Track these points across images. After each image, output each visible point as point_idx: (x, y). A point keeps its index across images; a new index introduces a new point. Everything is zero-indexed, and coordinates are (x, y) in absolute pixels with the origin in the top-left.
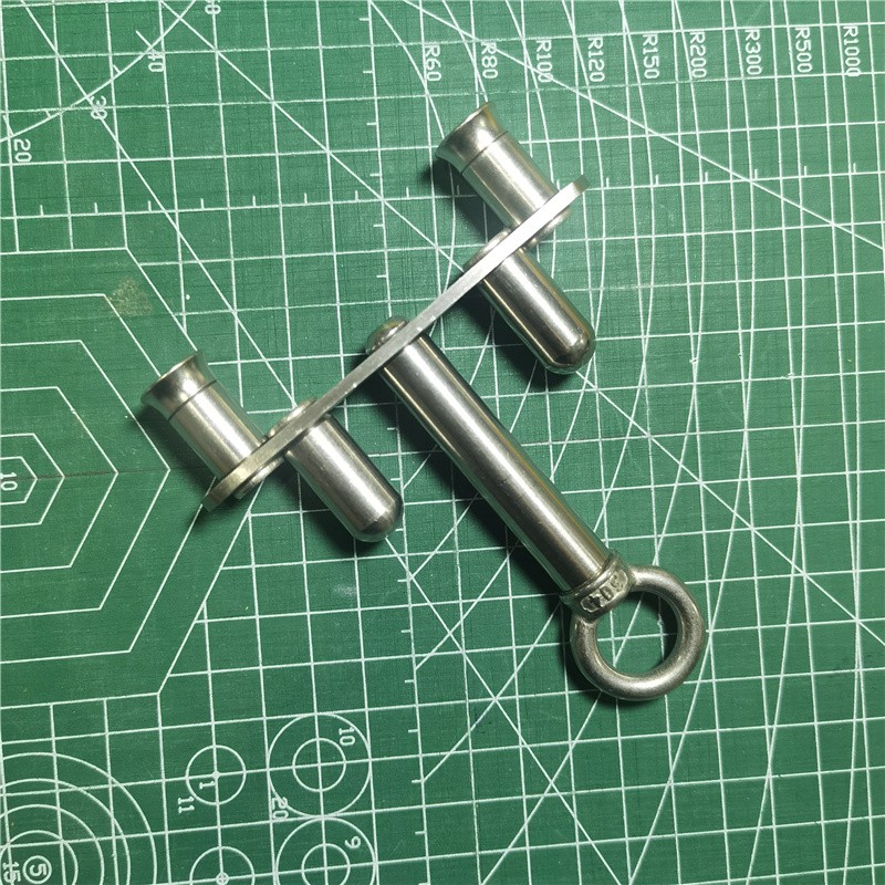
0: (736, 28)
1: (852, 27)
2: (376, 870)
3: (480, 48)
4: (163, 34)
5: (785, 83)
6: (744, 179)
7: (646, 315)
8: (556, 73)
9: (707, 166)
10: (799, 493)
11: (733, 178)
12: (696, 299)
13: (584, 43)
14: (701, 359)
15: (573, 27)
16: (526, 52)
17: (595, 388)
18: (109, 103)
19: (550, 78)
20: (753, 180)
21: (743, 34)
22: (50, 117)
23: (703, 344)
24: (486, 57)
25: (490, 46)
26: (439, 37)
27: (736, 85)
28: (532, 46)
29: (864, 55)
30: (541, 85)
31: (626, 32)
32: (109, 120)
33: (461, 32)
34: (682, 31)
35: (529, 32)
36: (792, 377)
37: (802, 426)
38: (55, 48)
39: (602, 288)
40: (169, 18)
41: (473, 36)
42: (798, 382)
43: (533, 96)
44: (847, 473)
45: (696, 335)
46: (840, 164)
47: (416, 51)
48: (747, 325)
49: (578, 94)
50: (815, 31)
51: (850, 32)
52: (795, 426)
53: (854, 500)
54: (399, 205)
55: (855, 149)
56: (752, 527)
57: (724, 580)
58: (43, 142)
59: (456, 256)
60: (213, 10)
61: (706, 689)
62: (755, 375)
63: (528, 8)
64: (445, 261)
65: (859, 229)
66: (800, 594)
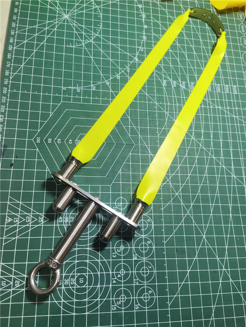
0: (215, 84)
1: (235, 86)
2: (153, 226)
3: (173, 82)
4: (120, 74)
5: (224, 94)
6: (218, 107)
7: (202, 127)
8: (186, 87)
9: (212, 105)
10: (232, 161)
11: (217, 107)
12: (211, 126)
13: (190, 84)
14: (213, 136)
15: (188, 81)
16: (181, 84)
17: (194, 139)
18: (110, 82)
19: (185, 88)
20: (220, 108)
21: (217, 86)
22: (99, 83)
24: (174, 84)
25: (175, 82)
26: (166, 80)
27: (216, 93)
28: (182, 83)
29: (237, 91)
30: (183, 89)
32: (109, 85)
33: (170, 79)
35: (181, 81)
36: (229, 141)
37: (232, 149)
38: (101, 73)
39: (194, 122)
40: (121, 71)
41: (172, 80)
43: (182, 90)
44: (241, 158)
45: (212, 132)
46: (235, 107)
47: (162, 81)
48: (220, 131)
49: (190, 91)
50: (229, 86)
52: (230, 149)
53: (242, 163)
54: (159, 104)
55: (237, 105)
56: (224, 166)
57: (219, 176)
58: (98, 87)
59: (169, 114)
60: (128, 71)
61: (217, 196)
62: (223, 140)
63: (181, 77)
64: (167, 114)
65: (239, 118)
66: (234, 180)
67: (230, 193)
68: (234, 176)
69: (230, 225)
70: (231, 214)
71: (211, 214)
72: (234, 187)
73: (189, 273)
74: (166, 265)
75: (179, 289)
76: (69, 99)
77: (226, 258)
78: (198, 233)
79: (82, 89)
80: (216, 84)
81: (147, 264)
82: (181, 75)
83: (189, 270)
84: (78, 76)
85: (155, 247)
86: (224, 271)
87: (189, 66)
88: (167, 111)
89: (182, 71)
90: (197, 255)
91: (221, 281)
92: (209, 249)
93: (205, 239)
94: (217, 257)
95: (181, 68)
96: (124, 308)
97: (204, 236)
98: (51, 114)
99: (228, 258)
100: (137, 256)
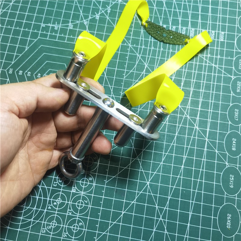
10: (199, 112)
14: (184, 83)
15: (170, 24)
18: (88, 22)
20: (199, 55)
21: (201, 31)
22: (77, 22)
23: (184, 81)
29: (224, 38)
31: (180, 27)
32: (87, 25)
34: (190, 28)
36: (201, 90)
37: (202, 100)
38: (81, 13)
40: (101, 11)
42: (202, 92)
44: (209, 110)
45: (183, 79)
46: (217, 55)
48: (194, 79)
50: (215, 33)
51: (222, 33)
52: (200, 100)
53: (210, 116)
54: (132, 47)
55: (220, 53)
56: (188, 116)
57: (181, 125)
58: (75, 26)
59: (141, 57)
60: (109, 12)
61: (173, 146)
62: (194, 89)
63: (163, 20)
64: (139, 58)
65: (218, 67)
66: (195, 131)
67: (188, 145)
68: (197, 128)
69: (178, 177)
70: (183, 165)
71: (162, 163)
72: (194, 139)
73: (123, 215)
74: (102, 202)
75: (109, 228)
76: (46, 36)
77: (166, 208)
78: (142, 178)
79: (60, 27)
80: (201, 29)
81: (84, 199)
82: (163, 18)
83: (124, 211)
84: (58, 14)
85: (95, 184)
86: (161, 220)
87: (175, 8)
88: (140, 54)
89: (165, 14)
90: (135, 199)
91: (154, 230)
92: (150, 196)
93: (149, 186)
94: (157, 205)
95: (165, 10)
96: (53, 232)
97: (148, 183)
98: (27, 48)
99: (168, 209)
100: (76, 189)
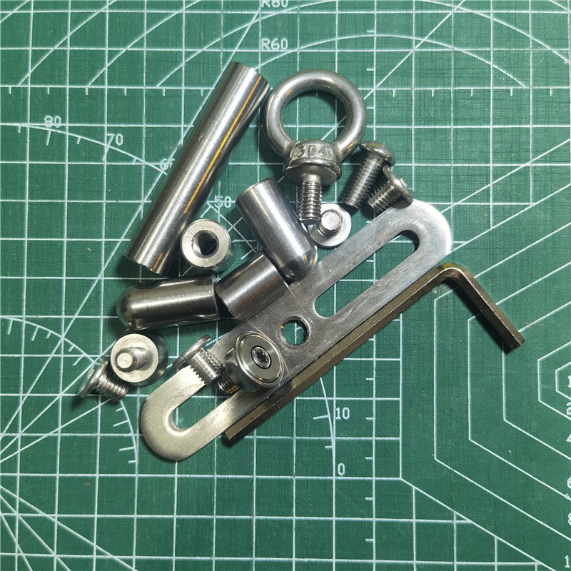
4: (245, 240)
26: (256, 39)
33: (253, 21)
54: (380, 76)
59: (423, 36)
64: (425, 45)
76: (387, 451)
79: (335, 399)
88: (408, 44)
